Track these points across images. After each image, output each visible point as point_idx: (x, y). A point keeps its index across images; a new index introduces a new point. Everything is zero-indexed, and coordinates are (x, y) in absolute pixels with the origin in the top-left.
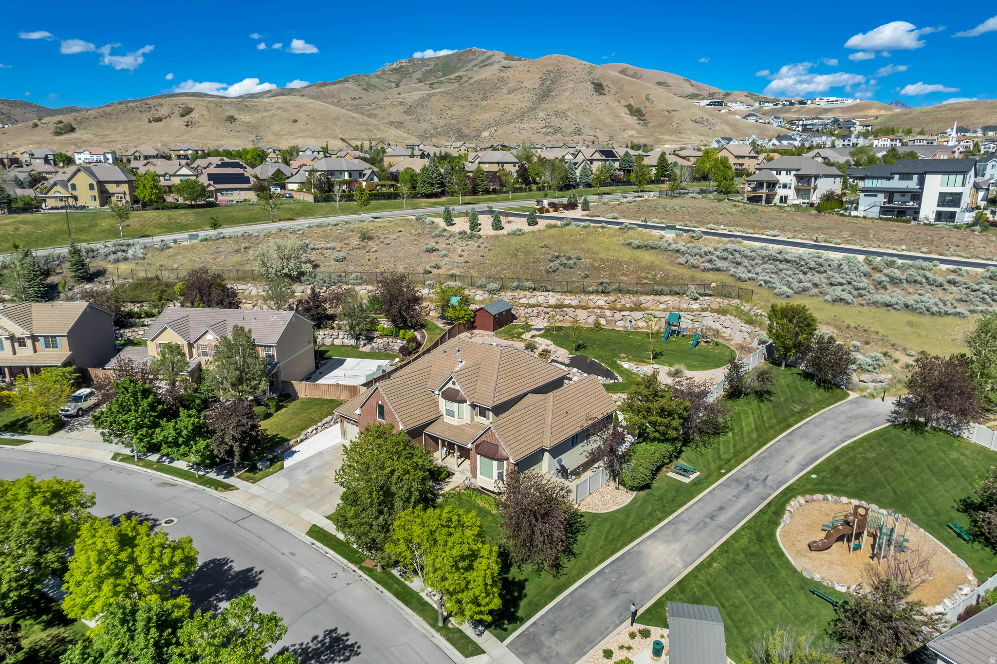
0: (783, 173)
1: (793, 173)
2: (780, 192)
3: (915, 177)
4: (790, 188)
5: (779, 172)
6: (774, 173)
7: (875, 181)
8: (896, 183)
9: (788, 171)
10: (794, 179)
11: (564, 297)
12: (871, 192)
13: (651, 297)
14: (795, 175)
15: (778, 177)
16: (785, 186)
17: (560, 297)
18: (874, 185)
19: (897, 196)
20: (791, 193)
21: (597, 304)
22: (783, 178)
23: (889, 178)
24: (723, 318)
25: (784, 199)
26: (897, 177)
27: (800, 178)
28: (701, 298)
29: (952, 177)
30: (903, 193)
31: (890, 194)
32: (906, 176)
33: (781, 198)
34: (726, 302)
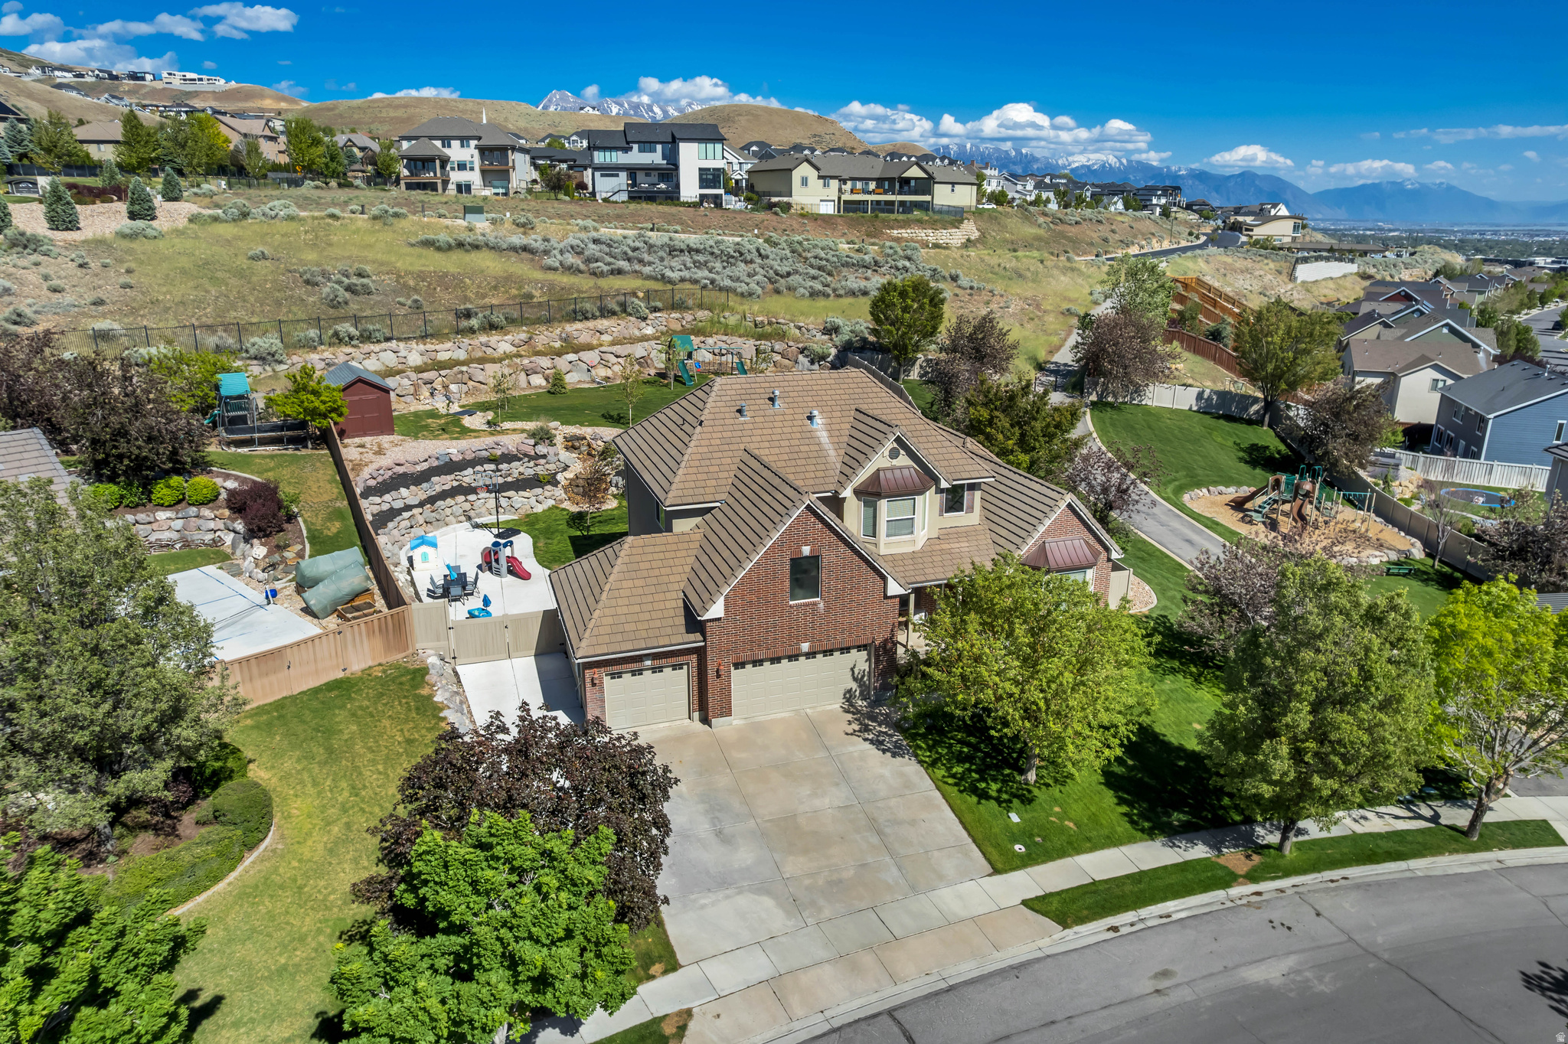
0: (456, 144)
1: (473, 143)
2: (456, 177)
3: (659, 147)
4: (472, 169)
5: (446, 141)
6: (438, 143)
7: (608, 154)
8: (636, 157)
9: (464, 140)
10: (476, 153)
11: (429, 347)
12: (610, 170)
13: (578, 325)
14: (477, 147)
15: (446, 151)
16: (462, 166)
17: (422, 347)
18: (608, 160)
19: (640, 176)
20: (474, 177)
21: (501, 351)
22: (457, 152)
23: (627, 149)
24: (710, 341)
25: (464, 188)
26: (635, 147)
27: (483, 151)
28: (651, 316)
29: (710, 146)
30: (648, 170)
31: (632, 171)
32: (647, 146)
33: (459, 187)
34: (688, 317)
